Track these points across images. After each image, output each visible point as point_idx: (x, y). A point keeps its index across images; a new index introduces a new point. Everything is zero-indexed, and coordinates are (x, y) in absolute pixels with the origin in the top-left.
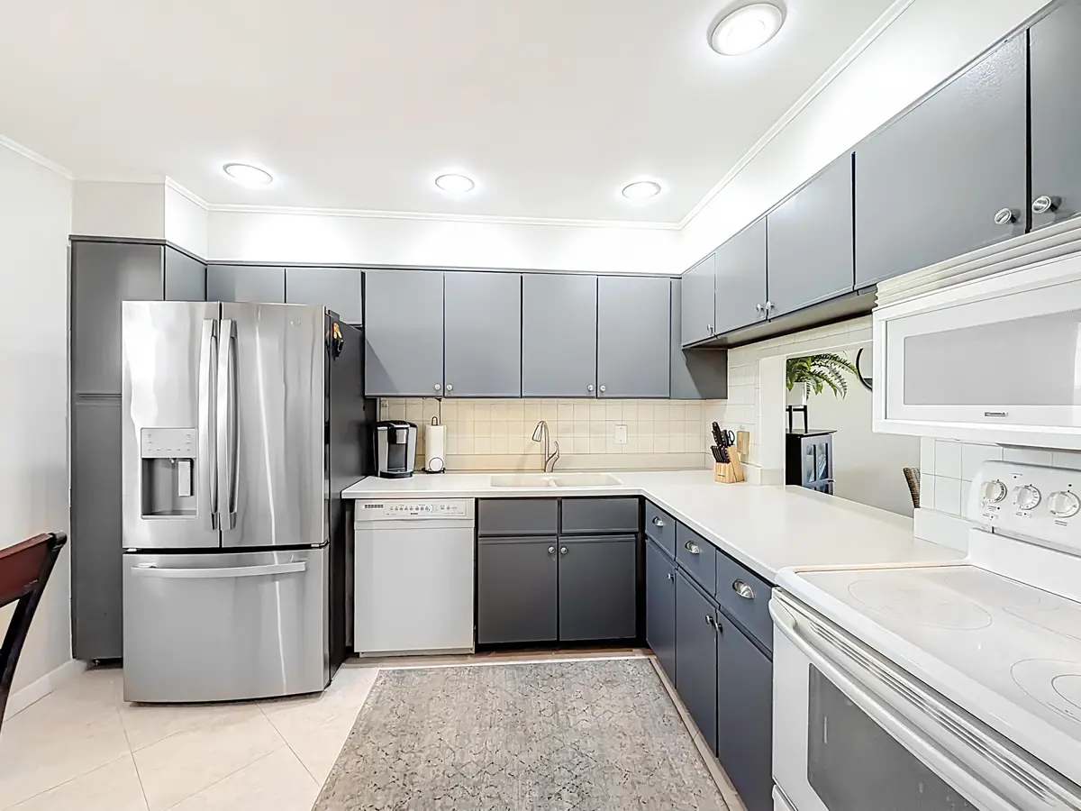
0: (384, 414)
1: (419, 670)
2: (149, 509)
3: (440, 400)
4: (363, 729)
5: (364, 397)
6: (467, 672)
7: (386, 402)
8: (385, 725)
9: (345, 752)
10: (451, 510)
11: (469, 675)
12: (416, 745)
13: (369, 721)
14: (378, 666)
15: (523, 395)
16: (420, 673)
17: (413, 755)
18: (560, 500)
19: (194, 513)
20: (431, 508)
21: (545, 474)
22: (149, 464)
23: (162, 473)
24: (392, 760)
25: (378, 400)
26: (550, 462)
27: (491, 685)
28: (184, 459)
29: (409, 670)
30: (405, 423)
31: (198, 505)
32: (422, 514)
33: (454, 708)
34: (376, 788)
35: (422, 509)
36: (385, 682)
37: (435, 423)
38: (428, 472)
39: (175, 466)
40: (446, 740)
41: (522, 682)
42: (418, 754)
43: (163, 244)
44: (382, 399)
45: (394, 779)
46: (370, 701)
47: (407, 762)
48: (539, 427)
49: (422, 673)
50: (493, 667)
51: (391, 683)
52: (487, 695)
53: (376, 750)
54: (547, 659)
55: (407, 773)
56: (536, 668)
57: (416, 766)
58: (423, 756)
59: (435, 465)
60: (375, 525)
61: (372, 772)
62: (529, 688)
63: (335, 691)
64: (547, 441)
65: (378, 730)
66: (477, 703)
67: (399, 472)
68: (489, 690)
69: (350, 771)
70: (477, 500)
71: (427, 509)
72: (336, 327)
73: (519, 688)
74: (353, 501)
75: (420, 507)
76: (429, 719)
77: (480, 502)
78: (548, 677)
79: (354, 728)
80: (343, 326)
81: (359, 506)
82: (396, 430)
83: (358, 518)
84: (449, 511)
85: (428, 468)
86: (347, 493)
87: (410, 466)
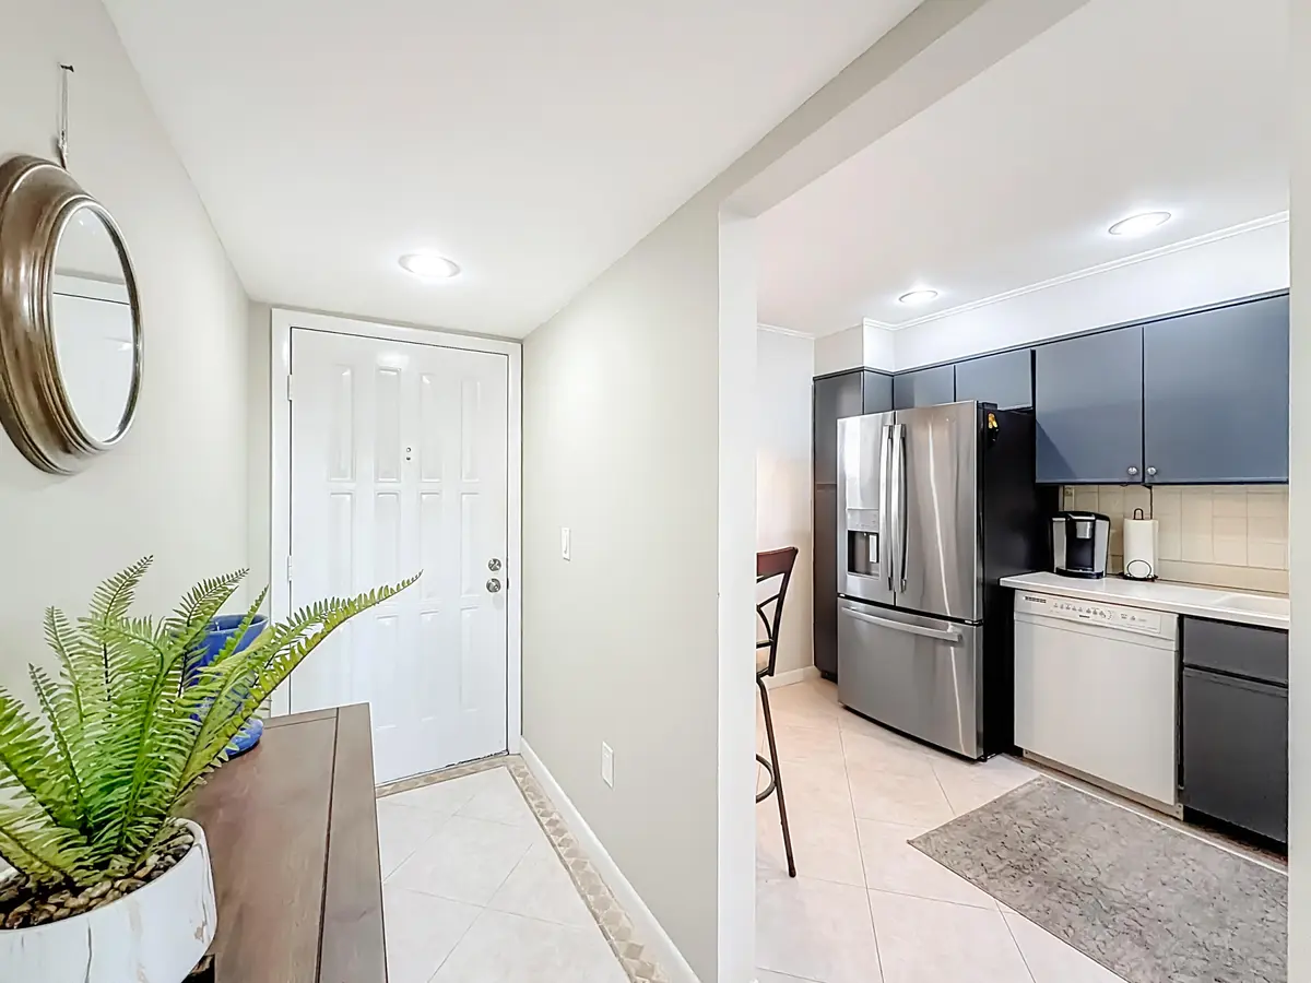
0: (1069, 503)
2: (852, 568)
3: (1150, 488)
4: (1004, 805)
5: (1035, 484)
6: (1157, 829)
7: (1072, 489)
8: (1030, 813)
9: (982, 809)
10: (1137, 622)
11: (1159, 832)
12: (1057, 844)
13: (1013, 802)
14: (1041, 772)
16: (1089, 799)
17: (1050, 848)
19: (878, 575)
20: (1108, 615)
22: (852, 535)
23: (860, 542)
25: (1061, 490)
27: (1190, 856)
28: (873, 534)
30: (1089, 514)
31: (880, 570)
32: (1094, 619)
33: (1120, 845)
34: (1002, 844)
35: (1095, 613)
36: (1041, 786)
38: (1126, 578)
39: (867, 539)
41: (1249, 880)
42: (1057, 851)
43: (862, 370)
44: (1066, 486)
46: (1021, 791)
47: (1042, 849)
51: (1050, 790)
52: (1176, 859)
53: (1013, 823)
55: (1038, 855)
57: (1050, 856)
58: (1060, 853)
59: (1138, 570)
60: (1036, 620)
61: (1004, 834)
65: (1021, 813)
67: (1080, 571)
70: (1181, 617)
71: (1102, 614)
72: (991, 417)
73: (1239, 883)
74: (1013, 590)
75: (1093, 610)
76: (1083, 836)
77: (1186, 620)
79: (997, 799)
80: (999, 415)
81: (1020, 598)
82: (1078, 523)
83: (1017, 608)
84: (1133, 622)
85: (1126, 572)
86: (1006, 581)
87: (1099, 567)
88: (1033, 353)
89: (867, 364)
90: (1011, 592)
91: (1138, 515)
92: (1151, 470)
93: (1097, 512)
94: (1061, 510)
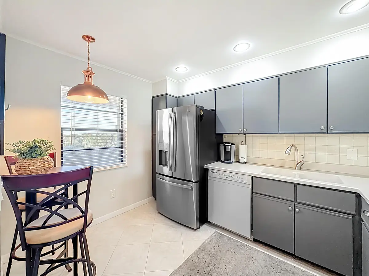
0: (225, 140)
1: (228, 237)
2: (160, 163)
3: (245, 135)
4: (202, 249)
5: (216, 134)
6: (246, 247)
7: (226, 135)
8: (209, 251)
9: (194, 253)
10: (241, 179)
11: (246, 249)
12: (216, 265)
13: (205, 247)
14: (215, 229)
15: (280, 132)
16: (228, 238)
17: (214, 268)
18: (296, 185)
19: (168, 166)
21: (296, 170)
22: (161, 152)
23: (163, 154)
24: (207, 265)
25: (223, 135)
26: (299, 165)
27: (254, 258)
29: (225, 236)
30: (230, 143)
32: (230, 178)
33: (235, 259)
34: (198, 271)
35: (230, 176)
36: (215, 236)
37: (242, 144)
38: (239, 163)
39: (166, 153)
40: (227, 270)
41: (270, 265)
42: (216, 269)
43: (166, 94)
44: (225, 134)
45: (204, 273)
46: (208, 240)
47: (211, 269)
48: (290, 148)
49: (229, 239)
50: (259, 251)
51: (217, 237)
52: (251, 261)
53: (203, 258)
54: (288, 260)
55: (209, 273)
56: (280, 262)
57: (213, 273)
58: (217, 270)
59: (242, 160)
60: (214, 179)
61: (199, 266)
62: (273, 270)
63: (200, 231)
64: (297, 155)
65: (207, 252)
66: (245, 262)
67: (228, 161)
68: (252, 259)
69: (193, 260)
71: (232, 177)
72: (201, 111)
73: (267, 267)
74: (208, 169)
75: (229, 175)
76: (224, 258)
77: (253, 178)
78: (285, 269)
79: (200, 247)
80: (205, 111)
81: (210, 172)
82: (227, 146)
83: (209, 175)
84: (240, 179)
85: (239, 161)
86: (206, 166)
87: (232, 160)
88: (215, 91)
89: (168, 92)
90: (208, 170)
91: (242, 143)
92: (245, 130)
93: (232, 143)
94: (223, 142)
